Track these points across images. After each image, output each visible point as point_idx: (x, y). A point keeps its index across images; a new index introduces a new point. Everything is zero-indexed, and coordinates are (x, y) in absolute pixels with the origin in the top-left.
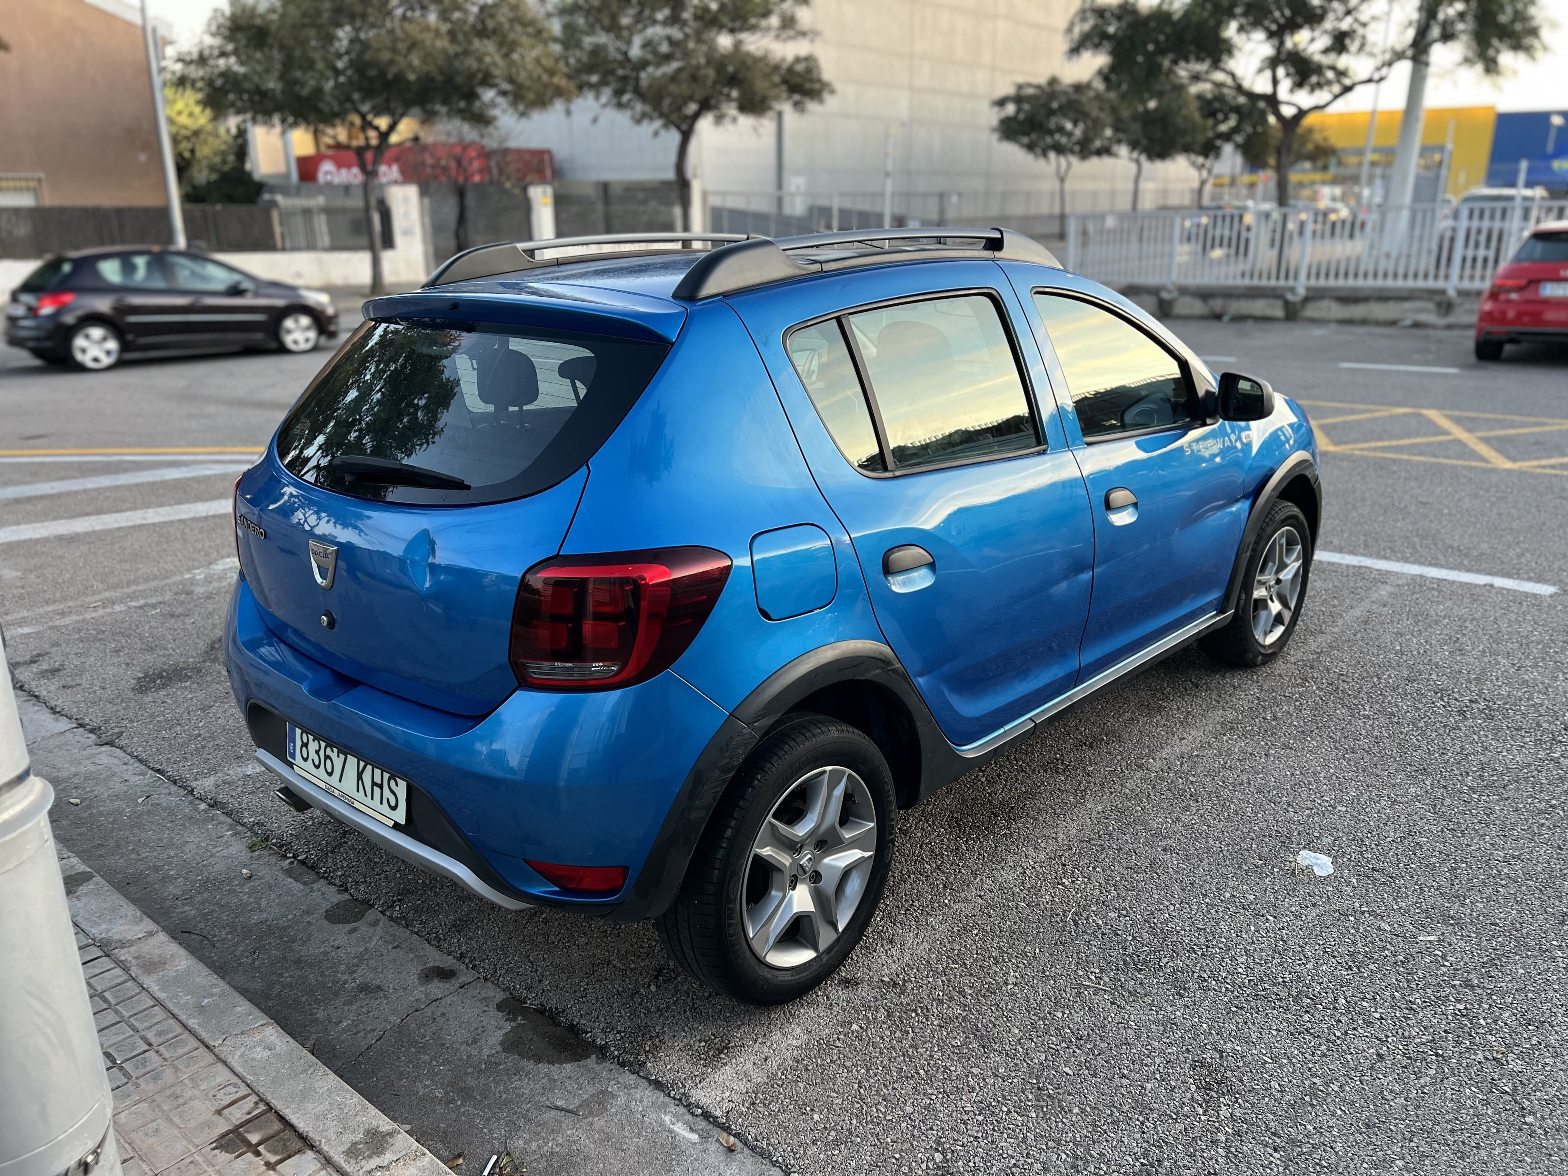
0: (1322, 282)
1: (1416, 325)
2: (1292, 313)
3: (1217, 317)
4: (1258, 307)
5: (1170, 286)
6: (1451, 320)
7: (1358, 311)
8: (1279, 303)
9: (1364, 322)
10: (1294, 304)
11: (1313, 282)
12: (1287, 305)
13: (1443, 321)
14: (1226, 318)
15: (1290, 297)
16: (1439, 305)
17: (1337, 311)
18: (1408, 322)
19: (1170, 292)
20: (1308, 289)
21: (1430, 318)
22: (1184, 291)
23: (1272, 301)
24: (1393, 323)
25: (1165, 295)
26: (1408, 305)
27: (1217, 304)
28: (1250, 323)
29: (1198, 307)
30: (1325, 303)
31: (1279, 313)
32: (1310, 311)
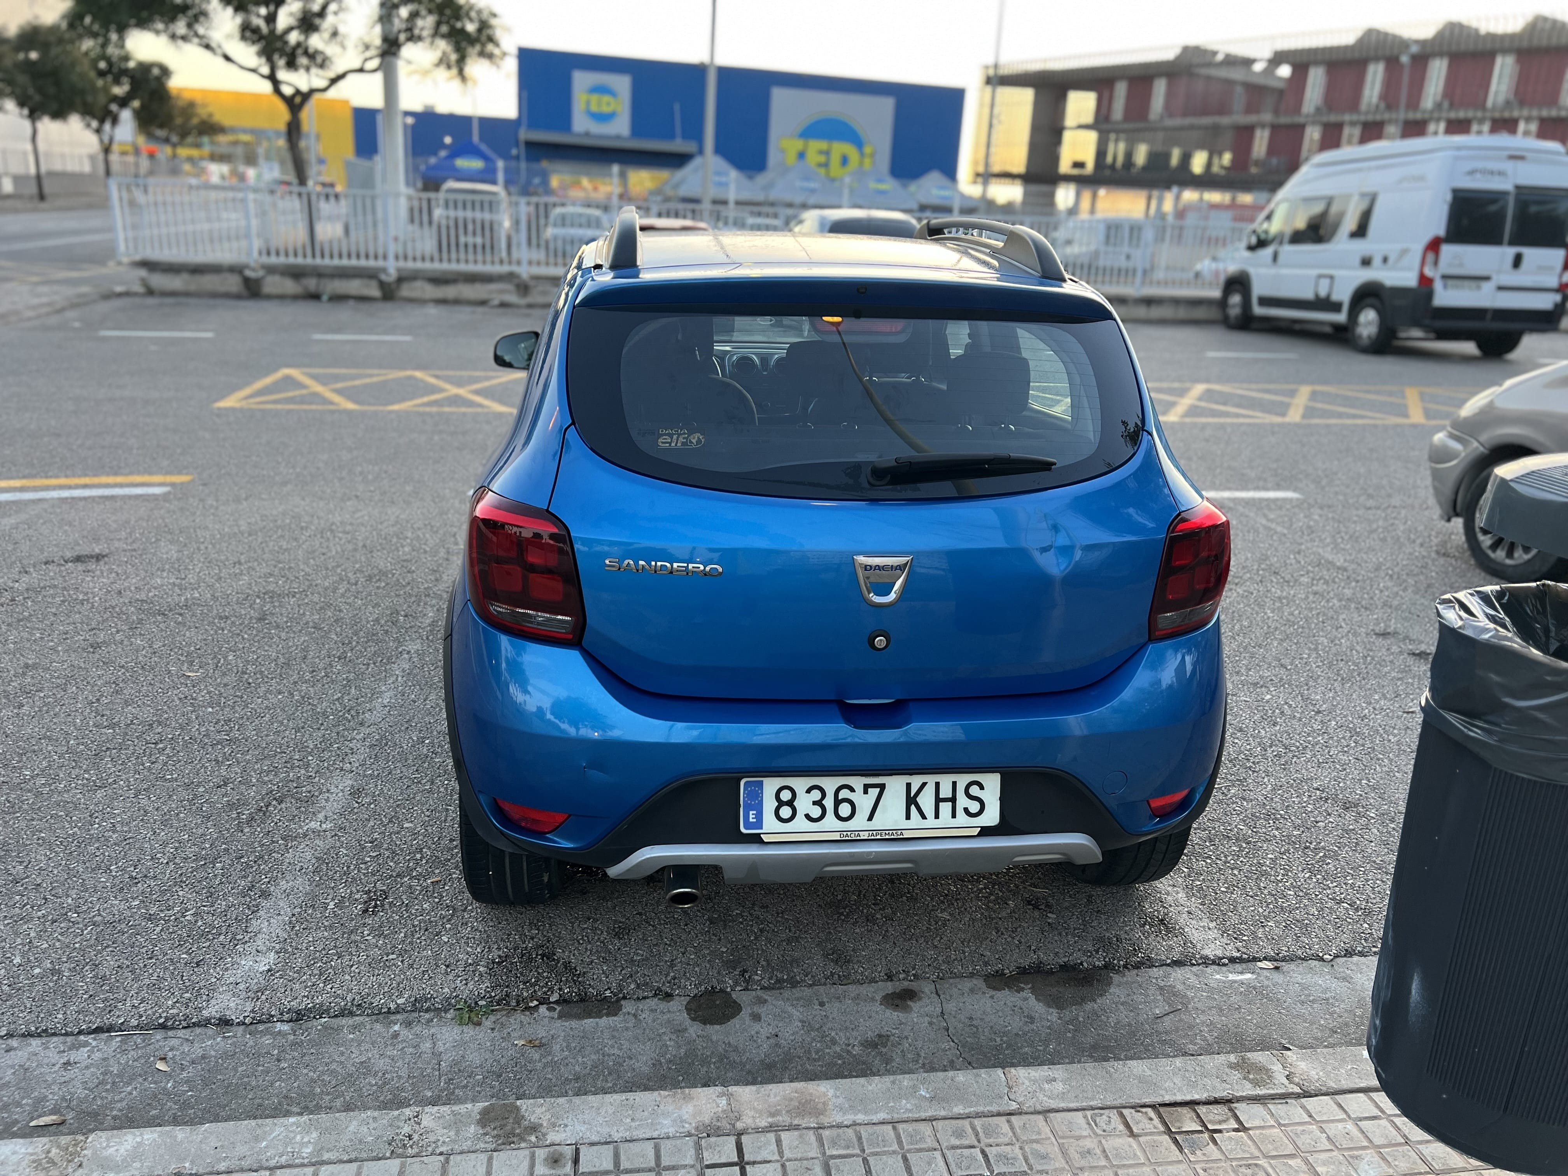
0: (410, 265)
1: (503, 305)
2: (389, 293)
3: (315, 297)
4: (354, 286)
5: (252, 264)
6: (529, 300)
7: (450, 291)
8: (374, 284)
9: (457, 302)
10: (389, 284)
11: (402, 264)
12: (382, 285)
13: (523, 301)
14: (325, 298)
15: (383, 277)
16: (518, 286)
17: (430, 291)
18: (496, 302)
19: (253, 270)
20: (399, 270)
21: (513, 298)
22: (271, 270)
23: (366, 281)
24: (483, 303)
25: (248, 273)
26: (493, 286)
27: (311, 284)
28: (351, 303)
29: (289, 286)
30: (418, 284)
31: (376, 292)
32: (406, 291)
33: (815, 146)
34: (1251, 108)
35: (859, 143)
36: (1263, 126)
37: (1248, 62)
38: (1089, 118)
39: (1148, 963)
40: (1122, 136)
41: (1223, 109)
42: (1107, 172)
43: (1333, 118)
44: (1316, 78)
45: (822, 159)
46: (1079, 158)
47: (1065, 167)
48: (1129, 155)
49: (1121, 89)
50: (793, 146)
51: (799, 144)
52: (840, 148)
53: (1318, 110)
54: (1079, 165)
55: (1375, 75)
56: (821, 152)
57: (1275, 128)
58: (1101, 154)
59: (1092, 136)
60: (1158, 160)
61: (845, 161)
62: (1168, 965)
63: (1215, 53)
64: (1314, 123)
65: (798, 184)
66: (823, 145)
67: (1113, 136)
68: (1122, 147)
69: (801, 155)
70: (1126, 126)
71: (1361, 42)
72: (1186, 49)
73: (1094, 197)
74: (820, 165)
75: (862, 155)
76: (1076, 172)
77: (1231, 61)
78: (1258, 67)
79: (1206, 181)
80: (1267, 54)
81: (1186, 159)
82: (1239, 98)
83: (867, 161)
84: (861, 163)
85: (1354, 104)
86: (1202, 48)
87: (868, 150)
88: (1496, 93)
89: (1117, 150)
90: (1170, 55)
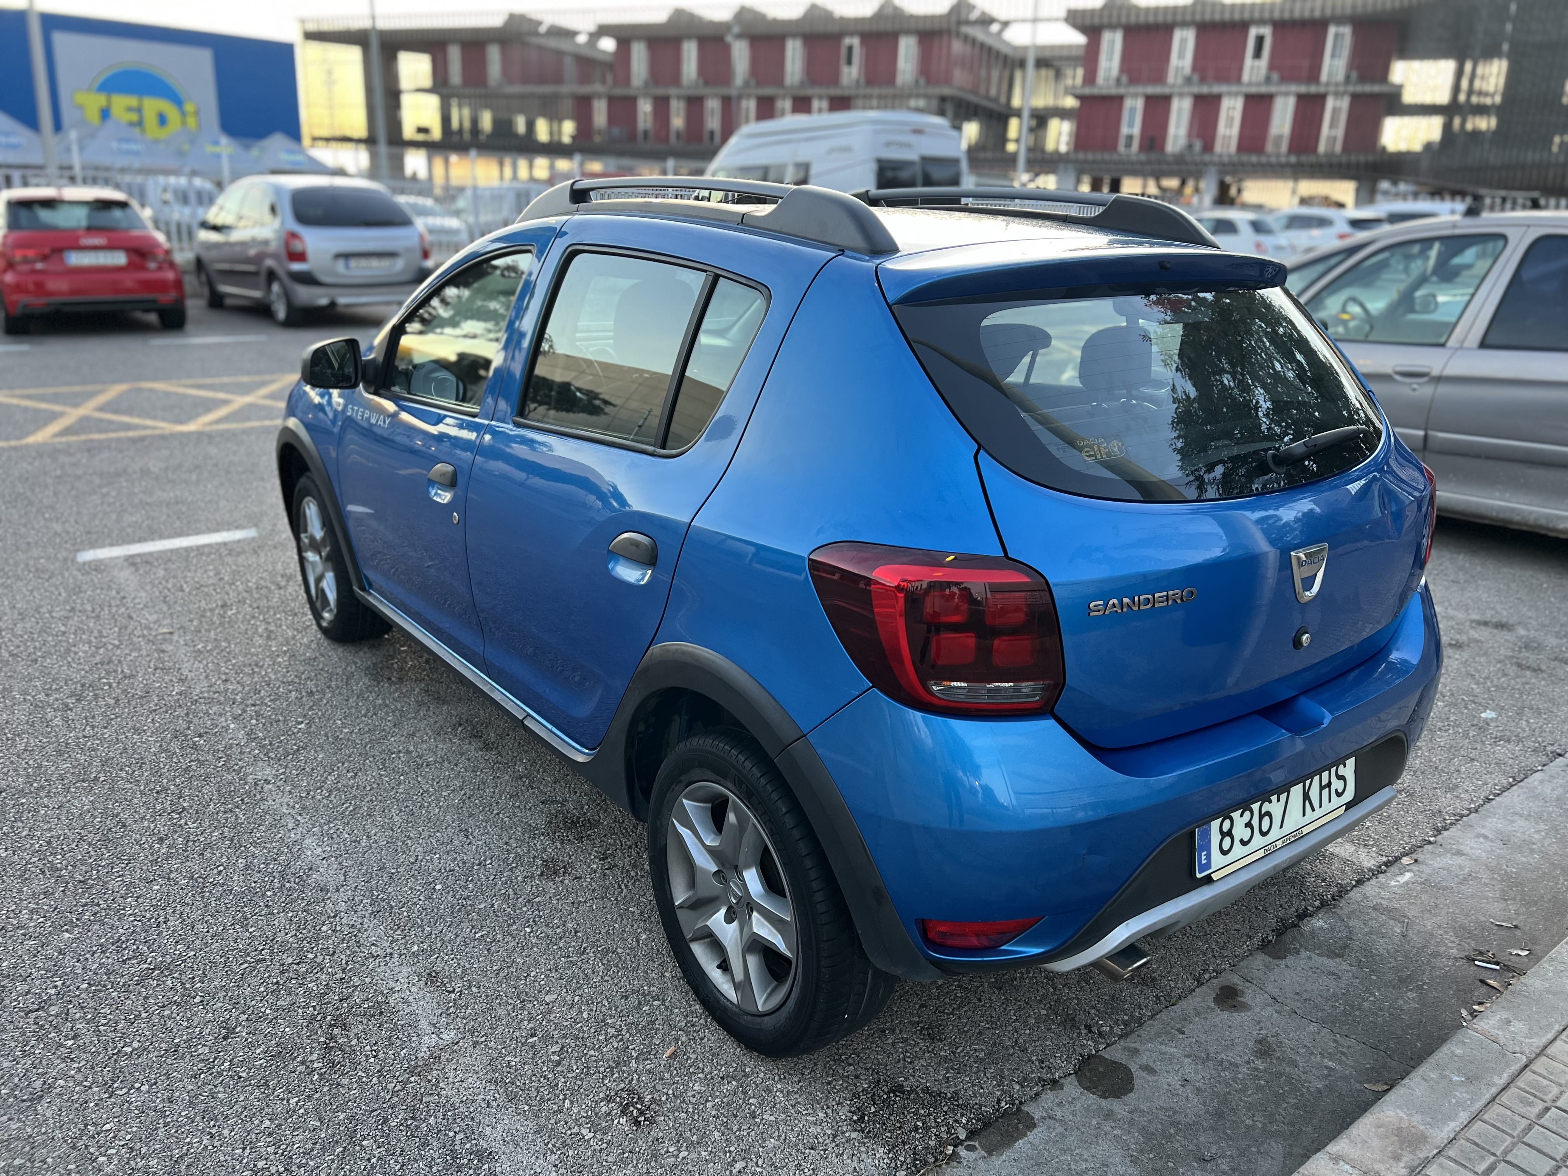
33: (121, 103)
34: (584, 78)
35: (178, 102)
36: (599, 96)
37: (571, 34)
38: (427, 82)
39: (1343, 891)
40: (467, 101)
41: (559, 80)
42: (456, 139)
43: (661, 91)
44: (639, 54)
45: (134, 117)
46: (425, 123)
47: (409, 132)
48: (475, 122)
49: (454, 54)
50: (93, 102)
51: (100, 100)
52: (152, 106)
53: (646, 84)
54: (422, 130)
55: (690, 52)
56: (130, 109)
57: (612, 100)
58: (446, 120)
59: (433, 101)
60: (503, 128)
61: (162, 120)
62: (1355, 886)
63: (540, 23)
64: (645, 95)
65: (115, 145)
66: (133, 101)
67: (454, 102)
68: (466, 112)
69: (105, 114)
70: (467, 91)
71: (671, 20)
72: (512, 17)
73: (447, 162)
74: (132, 124)
75: (183, 114)
76: (421, 137)
77: (558, 32)
78: (582, 39)
79: (554, 149)
80: (592, 28)
81: (531, 126)
82: (570, 68)
83: (191, 122)
84: (184, 123)
85: (676, 79)
86: (528, 16)
87: (189, 107)
88: (793, 73)
89: (460, 116)
90: (496, 21)
